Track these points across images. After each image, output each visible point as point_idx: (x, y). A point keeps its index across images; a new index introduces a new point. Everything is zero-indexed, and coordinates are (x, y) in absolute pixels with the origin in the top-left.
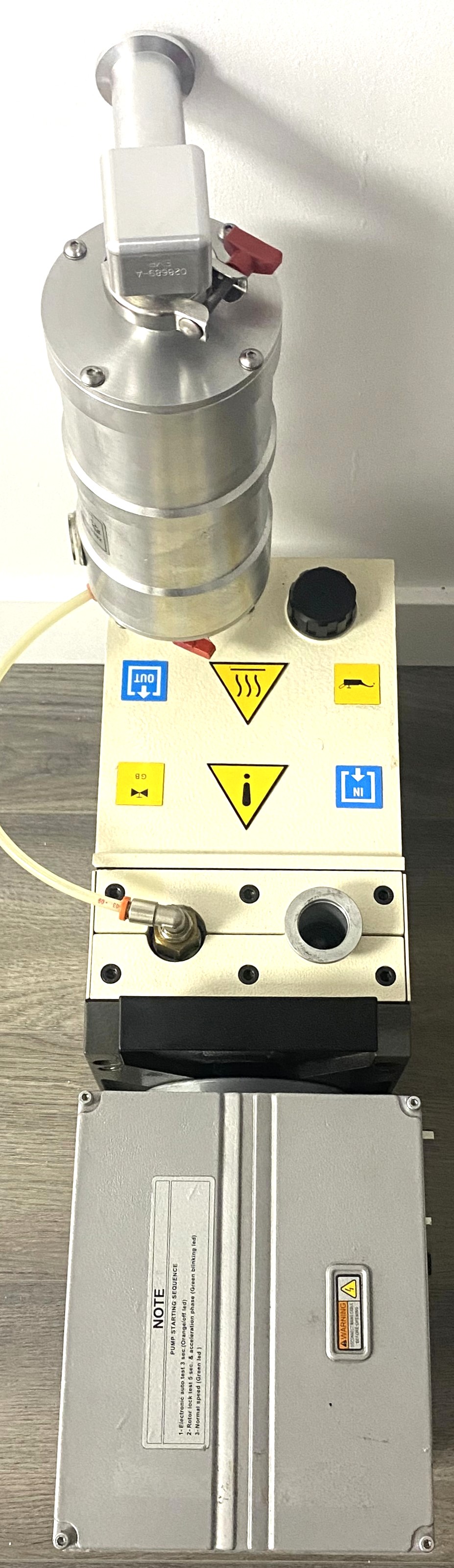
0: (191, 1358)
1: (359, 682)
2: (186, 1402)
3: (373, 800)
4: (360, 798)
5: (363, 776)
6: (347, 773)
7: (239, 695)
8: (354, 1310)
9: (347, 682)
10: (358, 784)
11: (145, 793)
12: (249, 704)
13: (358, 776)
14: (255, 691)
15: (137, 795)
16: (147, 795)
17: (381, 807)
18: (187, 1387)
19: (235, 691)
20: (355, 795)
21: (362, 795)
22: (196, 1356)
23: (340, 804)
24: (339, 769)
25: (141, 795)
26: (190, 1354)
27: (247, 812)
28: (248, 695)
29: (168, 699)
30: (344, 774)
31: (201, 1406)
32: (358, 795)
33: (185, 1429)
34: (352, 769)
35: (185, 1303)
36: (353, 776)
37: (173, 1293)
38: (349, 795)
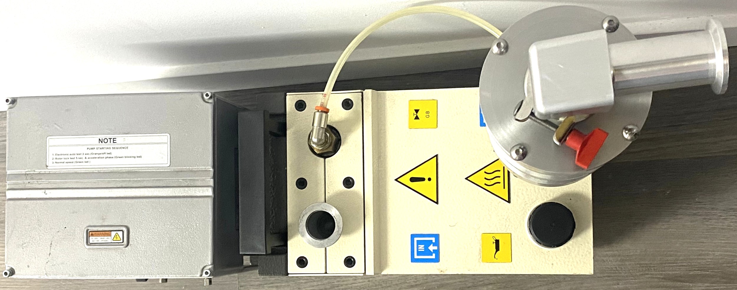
0: (86, 158)
1: (497, 249)
2: (66, 157)
3: (416, 257)
4: (418, 249)
5: (432, 251)
6: (434, 241)
7: (485, 172)
8: (107, 240)
9: (497, 242)
10: (426, 248)
11: (417, 118)
12: (479, 179)
13: (432, 248)
14: (489, 183)
15: (415, 113)
16: (415, 119)
17: (412, 261)
18: (72, 156)
19: (489, 170)
20: (419, 246)
21: (419, 250)
22: (87, 160)
23: (413, 236)
24: (437, 236)
25: (415, 116)
26: (87, 158)
27: (406, 180)
28: (485, 178)
29: (482, 127)
30: (433, 239)
31: (65, 164)
32: (419, 248)
33: (55, 157)
34: (437, 244)
35: (110, 154)
36: (432, 245)
37: (115, 148)
38: (419, 242)
